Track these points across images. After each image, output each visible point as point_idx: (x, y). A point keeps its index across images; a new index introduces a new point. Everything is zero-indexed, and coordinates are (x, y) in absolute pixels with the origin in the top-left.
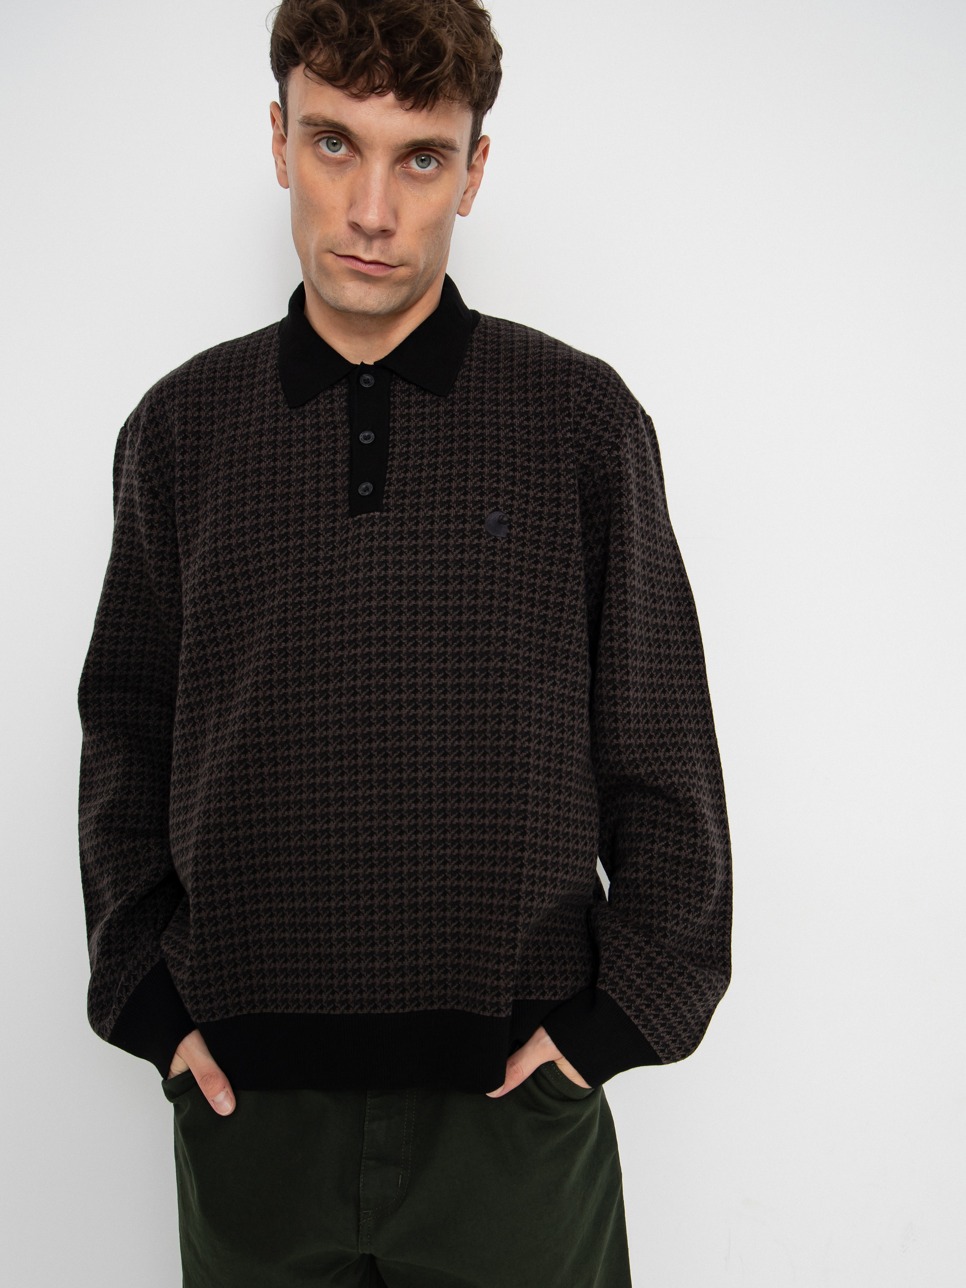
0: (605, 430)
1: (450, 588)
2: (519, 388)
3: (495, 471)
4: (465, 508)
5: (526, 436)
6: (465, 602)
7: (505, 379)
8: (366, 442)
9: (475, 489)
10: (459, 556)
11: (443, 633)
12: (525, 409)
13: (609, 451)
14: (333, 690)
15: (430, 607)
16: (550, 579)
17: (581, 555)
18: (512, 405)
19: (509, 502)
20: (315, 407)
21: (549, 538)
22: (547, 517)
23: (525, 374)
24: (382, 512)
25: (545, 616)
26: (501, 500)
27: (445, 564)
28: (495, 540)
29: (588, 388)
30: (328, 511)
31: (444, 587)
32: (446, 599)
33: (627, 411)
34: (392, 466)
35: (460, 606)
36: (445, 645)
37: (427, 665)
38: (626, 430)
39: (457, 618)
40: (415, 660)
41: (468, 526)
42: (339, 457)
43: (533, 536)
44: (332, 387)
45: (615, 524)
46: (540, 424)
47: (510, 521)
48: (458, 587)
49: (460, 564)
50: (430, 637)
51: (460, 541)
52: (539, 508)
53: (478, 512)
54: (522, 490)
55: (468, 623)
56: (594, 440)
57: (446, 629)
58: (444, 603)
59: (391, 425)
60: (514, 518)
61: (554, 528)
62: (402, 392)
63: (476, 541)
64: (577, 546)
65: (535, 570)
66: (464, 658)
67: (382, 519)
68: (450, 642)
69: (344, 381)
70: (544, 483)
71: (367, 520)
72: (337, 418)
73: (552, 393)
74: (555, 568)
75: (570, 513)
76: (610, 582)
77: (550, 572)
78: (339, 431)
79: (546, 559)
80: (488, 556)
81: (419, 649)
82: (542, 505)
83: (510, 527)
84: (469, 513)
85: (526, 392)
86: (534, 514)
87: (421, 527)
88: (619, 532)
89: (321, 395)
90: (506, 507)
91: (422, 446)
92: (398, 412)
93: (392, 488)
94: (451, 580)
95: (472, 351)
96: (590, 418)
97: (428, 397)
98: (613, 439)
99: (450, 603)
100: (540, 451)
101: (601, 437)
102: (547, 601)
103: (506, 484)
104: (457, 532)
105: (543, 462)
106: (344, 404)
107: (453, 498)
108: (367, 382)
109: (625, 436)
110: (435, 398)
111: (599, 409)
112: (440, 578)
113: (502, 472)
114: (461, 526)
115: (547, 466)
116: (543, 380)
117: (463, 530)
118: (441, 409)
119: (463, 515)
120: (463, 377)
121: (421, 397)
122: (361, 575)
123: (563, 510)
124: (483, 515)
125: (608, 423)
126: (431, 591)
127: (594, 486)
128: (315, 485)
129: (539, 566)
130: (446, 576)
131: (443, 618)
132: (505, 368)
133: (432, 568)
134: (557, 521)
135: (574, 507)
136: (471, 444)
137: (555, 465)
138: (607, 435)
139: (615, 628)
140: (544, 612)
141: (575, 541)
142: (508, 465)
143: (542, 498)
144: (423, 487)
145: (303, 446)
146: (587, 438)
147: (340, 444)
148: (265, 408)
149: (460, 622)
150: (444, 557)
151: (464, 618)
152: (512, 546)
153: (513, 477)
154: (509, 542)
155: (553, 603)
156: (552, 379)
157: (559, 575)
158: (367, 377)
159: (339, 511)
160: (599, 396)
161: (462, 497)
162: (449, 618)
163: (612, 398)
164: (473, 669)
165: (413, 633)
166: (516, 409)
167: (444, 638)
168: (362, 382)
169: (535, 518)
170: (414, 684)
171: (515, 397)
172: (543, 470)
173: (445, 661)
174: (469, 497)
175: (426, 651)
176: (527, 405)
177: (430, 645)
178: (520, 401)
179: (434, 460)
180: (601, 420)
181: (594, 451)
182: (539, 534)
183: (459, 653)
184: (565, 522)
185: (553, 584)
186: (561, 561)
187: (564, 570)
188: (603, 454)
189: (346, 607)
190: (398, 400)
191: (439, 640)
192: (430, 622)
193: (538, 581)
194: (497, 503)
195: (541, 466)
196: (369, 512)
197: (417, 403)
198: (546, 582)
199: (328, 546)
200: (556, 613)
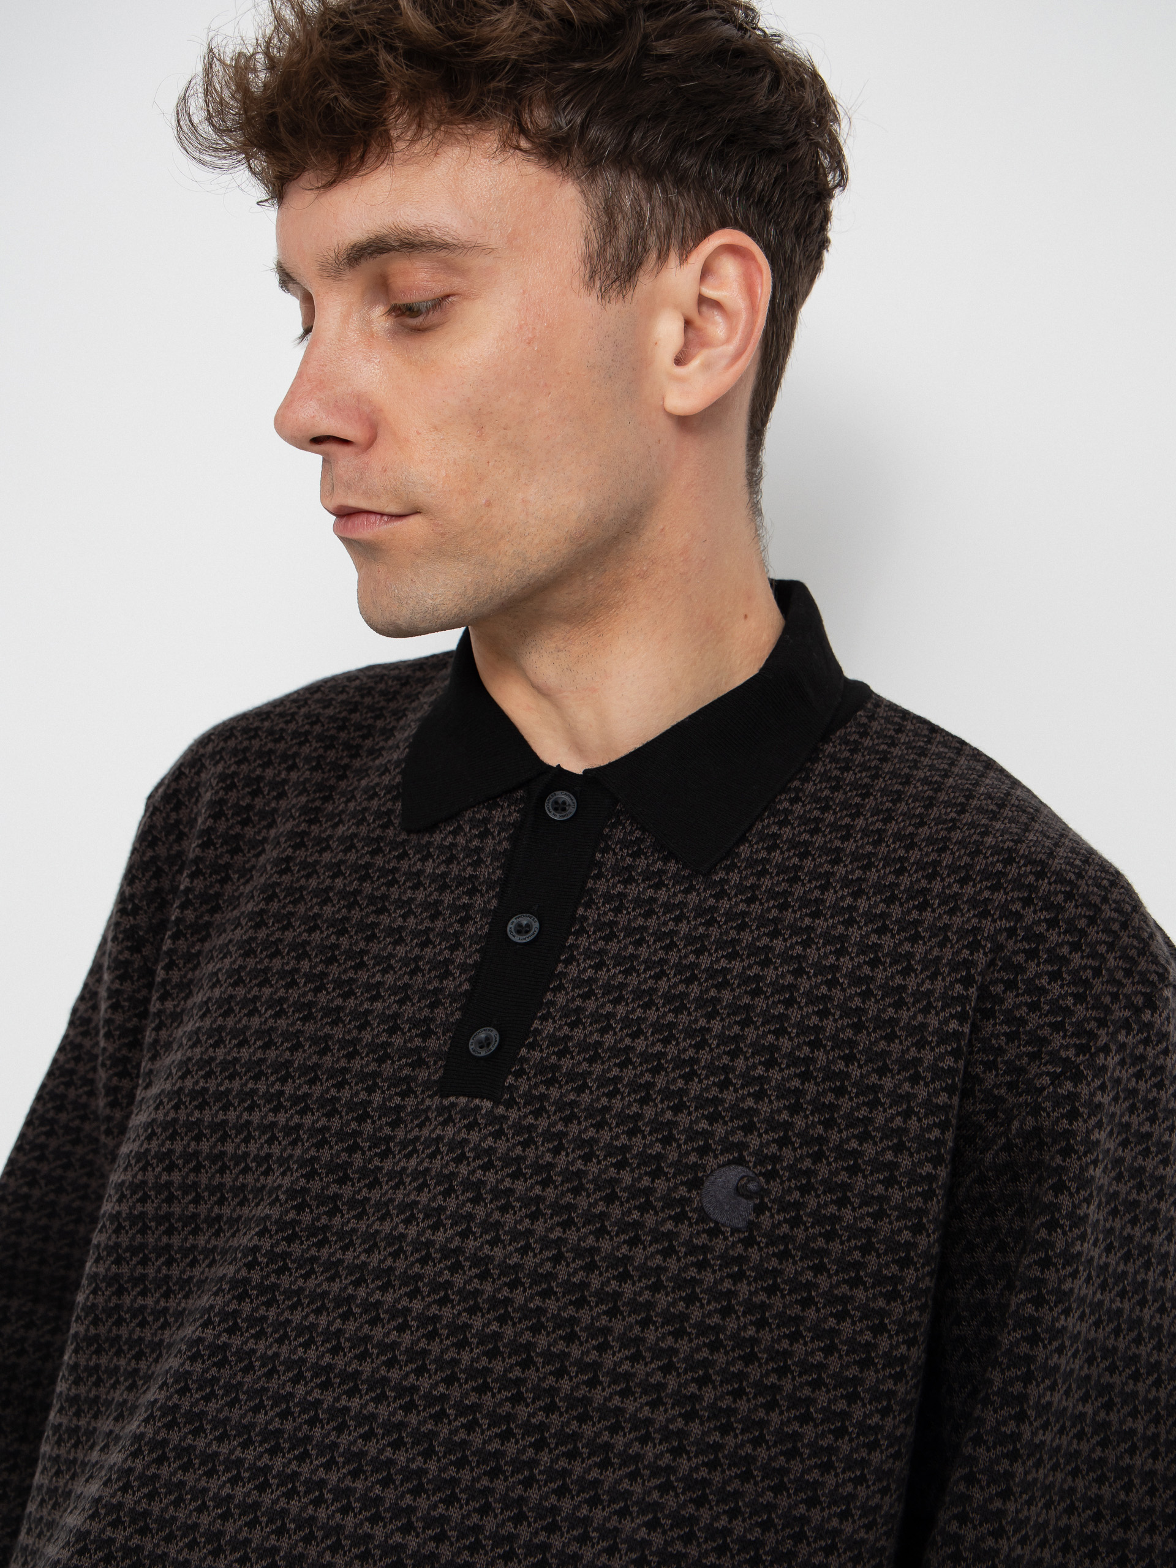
0: (1057, 1027)
1: (585, 1316)
2: (879, 888)
3: (760, 1070)
4: (667, 1141)
5: (857, 1001)
6: (609, 1361)
7: (855, 857)
8: (517, 939)
9: (702, 1102)
10: (624, 1250)
11: (541, 1416)
12: (874, 938)
13: (1055, 1078)
14: (278, 1475)
15: (529, 1346)
16: (829, 1350)
17: (922, 1309)
18: (849, 923)
19: (774, 1149)
20: (450, 839)
21: (850, 1251)
22: (857, 1201)
23: (902, 859)
24: (497, 1103)
25: (796, 1436)
26: (754, 1141)
27: (589, 1258)
28: (715, 1232)
29: (1038, 923)
30: (401, 1068)
31: (571, 1311)
32: (570, 1338)
33: (1128, 990)
34: (552, 1003)
35: (596, 1366)
36: (539, 1445)
37: (485, 1482)
38: (1113, 1036)
39: (583, 1391)
40: (461, 1464)
41: (661, 1186)
42: (459, 956)
43: (814, 1238)
44: (492, 802)
45: (1033, 1251)
46: (898, 980)
47: (763, 1192)
48: (604, 1320)
49: (622, 1269)
50: (509, 1418)
51: (636, 1215)
52: (843, 1176)
53: (693, 1158)
54: (813, 1125)
55: (604, 1412)
56: (1028, 1043)
57: (550, 1409)
58: (561, 1346)
59: (581, 911)
60: (775, 1188)
61: (869, 1232)
62: (625, 844)
63: (669, 1226)
64: (913, 1288)
65: (798, 1320)
66: (574, 1488)
67: (492, 1119)
68: (553, 1442)
69: (520, 793)
70: (871, 1121)
71: (465, 1113)
72: (483, 872)
73: (946, 919)
74: (846, 1327)
75: (913, 1205)
76: (990, 1382)
77: (834, 1332)
78: (478, 901)
79: (831, 1299)
80: (686, 1268)
81: (477, 1439)
82: (853, 1171)
83: (759, 1209)
84: (673, 1156)
85: (890, 901)
86: (829, 1186)
87: (562, 1160)
88: (1036, 1272)
89: (468, 814)
90: (762, 1160)
91: (627, 973)
92: (602, 886)
93: (537, 1054)
94: (593, 1300)
95: (807, 779)
96: (1029, 992)
97: (672, 866)
98: (1071, 1053)
99: (576, 1351)
100: (883, 1044)
101: (1044, 1041)
102: (810, 1401)
103: (776, 1105)
104: (634, 1192)
105: (882, 1072)
106: (505, 845)
107: (649, 1112)
108: (560, 807)
109: (1106, 1049)
110: (686, 873)
111: (1054, 976)
112: (569, 1287)
113: (775, 1075)
114: (646, 1182)
115: (888, 1083)
116: (937, 886)
117: (648, 1192)
118: (693, 898)
119: (659, 1157)
120: (762, 838)
121: (659, 864)
122: (412, 1232)
123: (896, 1196)
124: (704, 1168)
125: (1068, 1012)
126: (540, 1311)
127: (1008, 1147)
128: (395, 1007)
129: (811, 1314)
130: (584, 1285)
131: (551, 1380)
132: (865, 833)
133: (557, 1259)
134: (877, 1216)
135: (928, 1196)
136: (727, 995)
137: (907, 1086)
138: (1057, 1040)
139: (977, 1495)
140: (796, 1426)
141: (910, 1275)
142: (794, 1061)
143: (856, 1154)
144: (598, 1069)
145: (404, 917)
146: (1011, 1037)
147: (471, 929)
148: (364, 819)
149: (586, 1401)
150: (590, 1241)
151: (598, 1395)
152: (754, 1255)
153: (799, 1093)
154: (749, 1242)
155: (824, 1410)
156: (956, 888)
157: (853, 1345)
158: (562, 796)
159: (423, 1074)
160: (1060, 945)
161: (669, 1115)
162: (565, 1385)
163: (1094, 955)
164: (586, 1521)
165: (474, 1398)
166: (855, 934)
167: (542, 1427)
168: (548, 807)
169: (829, 1197)
170: (443, 1520)
171: (863, 904)
172: (876, 1089)
173: (528, 1483)
174: (683, 1119)
175: (490, 1448)
176: (882, 931)
177: (505, 1436)
178: (870, 917)
179: (639, 1012)
180: (1053, 1002)
181: (1022, 1070)
182: (829, 1236)
183: (565, 1473)
184: (897, 1225)
185: (834, 1363)
186: (867, 1313)
187: (868, 1336)
188: (1038, 1083)
189: (362, 1292)
190: (610, 860)
191: (528, 1428)
192: (519, 1382)
193: (799, 1348)
194: (742, 1146)
195: (874, 1079)
196: (472, 1096)
197: (647, 876)
198: (819, 1356)
199: (376, 1146)
200: (823, 1435)
